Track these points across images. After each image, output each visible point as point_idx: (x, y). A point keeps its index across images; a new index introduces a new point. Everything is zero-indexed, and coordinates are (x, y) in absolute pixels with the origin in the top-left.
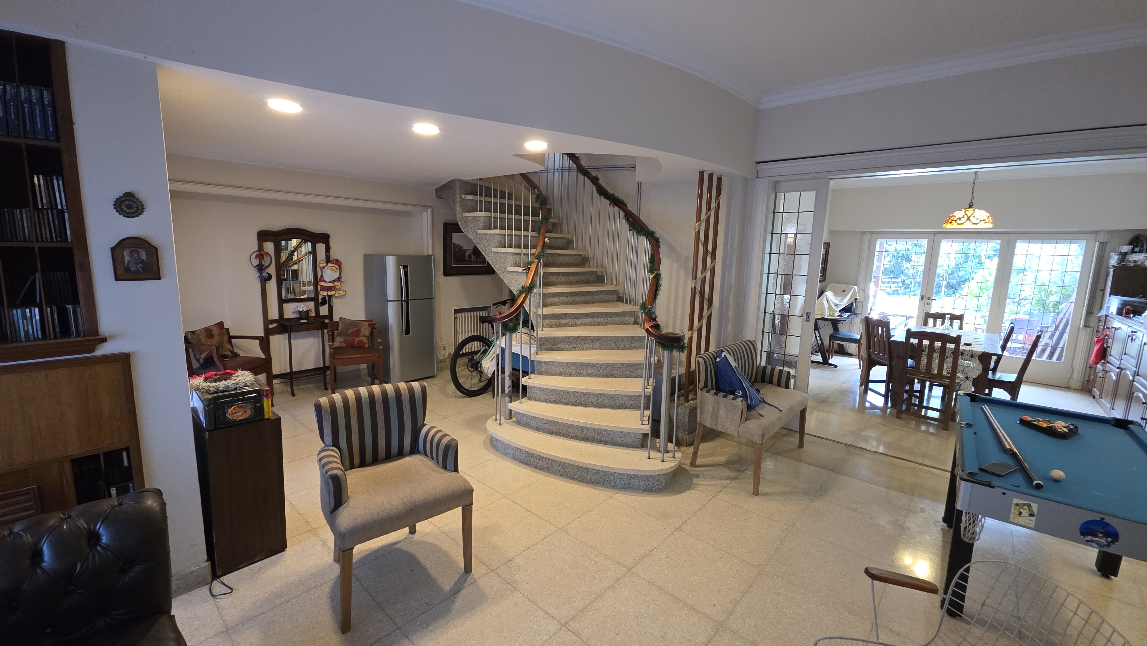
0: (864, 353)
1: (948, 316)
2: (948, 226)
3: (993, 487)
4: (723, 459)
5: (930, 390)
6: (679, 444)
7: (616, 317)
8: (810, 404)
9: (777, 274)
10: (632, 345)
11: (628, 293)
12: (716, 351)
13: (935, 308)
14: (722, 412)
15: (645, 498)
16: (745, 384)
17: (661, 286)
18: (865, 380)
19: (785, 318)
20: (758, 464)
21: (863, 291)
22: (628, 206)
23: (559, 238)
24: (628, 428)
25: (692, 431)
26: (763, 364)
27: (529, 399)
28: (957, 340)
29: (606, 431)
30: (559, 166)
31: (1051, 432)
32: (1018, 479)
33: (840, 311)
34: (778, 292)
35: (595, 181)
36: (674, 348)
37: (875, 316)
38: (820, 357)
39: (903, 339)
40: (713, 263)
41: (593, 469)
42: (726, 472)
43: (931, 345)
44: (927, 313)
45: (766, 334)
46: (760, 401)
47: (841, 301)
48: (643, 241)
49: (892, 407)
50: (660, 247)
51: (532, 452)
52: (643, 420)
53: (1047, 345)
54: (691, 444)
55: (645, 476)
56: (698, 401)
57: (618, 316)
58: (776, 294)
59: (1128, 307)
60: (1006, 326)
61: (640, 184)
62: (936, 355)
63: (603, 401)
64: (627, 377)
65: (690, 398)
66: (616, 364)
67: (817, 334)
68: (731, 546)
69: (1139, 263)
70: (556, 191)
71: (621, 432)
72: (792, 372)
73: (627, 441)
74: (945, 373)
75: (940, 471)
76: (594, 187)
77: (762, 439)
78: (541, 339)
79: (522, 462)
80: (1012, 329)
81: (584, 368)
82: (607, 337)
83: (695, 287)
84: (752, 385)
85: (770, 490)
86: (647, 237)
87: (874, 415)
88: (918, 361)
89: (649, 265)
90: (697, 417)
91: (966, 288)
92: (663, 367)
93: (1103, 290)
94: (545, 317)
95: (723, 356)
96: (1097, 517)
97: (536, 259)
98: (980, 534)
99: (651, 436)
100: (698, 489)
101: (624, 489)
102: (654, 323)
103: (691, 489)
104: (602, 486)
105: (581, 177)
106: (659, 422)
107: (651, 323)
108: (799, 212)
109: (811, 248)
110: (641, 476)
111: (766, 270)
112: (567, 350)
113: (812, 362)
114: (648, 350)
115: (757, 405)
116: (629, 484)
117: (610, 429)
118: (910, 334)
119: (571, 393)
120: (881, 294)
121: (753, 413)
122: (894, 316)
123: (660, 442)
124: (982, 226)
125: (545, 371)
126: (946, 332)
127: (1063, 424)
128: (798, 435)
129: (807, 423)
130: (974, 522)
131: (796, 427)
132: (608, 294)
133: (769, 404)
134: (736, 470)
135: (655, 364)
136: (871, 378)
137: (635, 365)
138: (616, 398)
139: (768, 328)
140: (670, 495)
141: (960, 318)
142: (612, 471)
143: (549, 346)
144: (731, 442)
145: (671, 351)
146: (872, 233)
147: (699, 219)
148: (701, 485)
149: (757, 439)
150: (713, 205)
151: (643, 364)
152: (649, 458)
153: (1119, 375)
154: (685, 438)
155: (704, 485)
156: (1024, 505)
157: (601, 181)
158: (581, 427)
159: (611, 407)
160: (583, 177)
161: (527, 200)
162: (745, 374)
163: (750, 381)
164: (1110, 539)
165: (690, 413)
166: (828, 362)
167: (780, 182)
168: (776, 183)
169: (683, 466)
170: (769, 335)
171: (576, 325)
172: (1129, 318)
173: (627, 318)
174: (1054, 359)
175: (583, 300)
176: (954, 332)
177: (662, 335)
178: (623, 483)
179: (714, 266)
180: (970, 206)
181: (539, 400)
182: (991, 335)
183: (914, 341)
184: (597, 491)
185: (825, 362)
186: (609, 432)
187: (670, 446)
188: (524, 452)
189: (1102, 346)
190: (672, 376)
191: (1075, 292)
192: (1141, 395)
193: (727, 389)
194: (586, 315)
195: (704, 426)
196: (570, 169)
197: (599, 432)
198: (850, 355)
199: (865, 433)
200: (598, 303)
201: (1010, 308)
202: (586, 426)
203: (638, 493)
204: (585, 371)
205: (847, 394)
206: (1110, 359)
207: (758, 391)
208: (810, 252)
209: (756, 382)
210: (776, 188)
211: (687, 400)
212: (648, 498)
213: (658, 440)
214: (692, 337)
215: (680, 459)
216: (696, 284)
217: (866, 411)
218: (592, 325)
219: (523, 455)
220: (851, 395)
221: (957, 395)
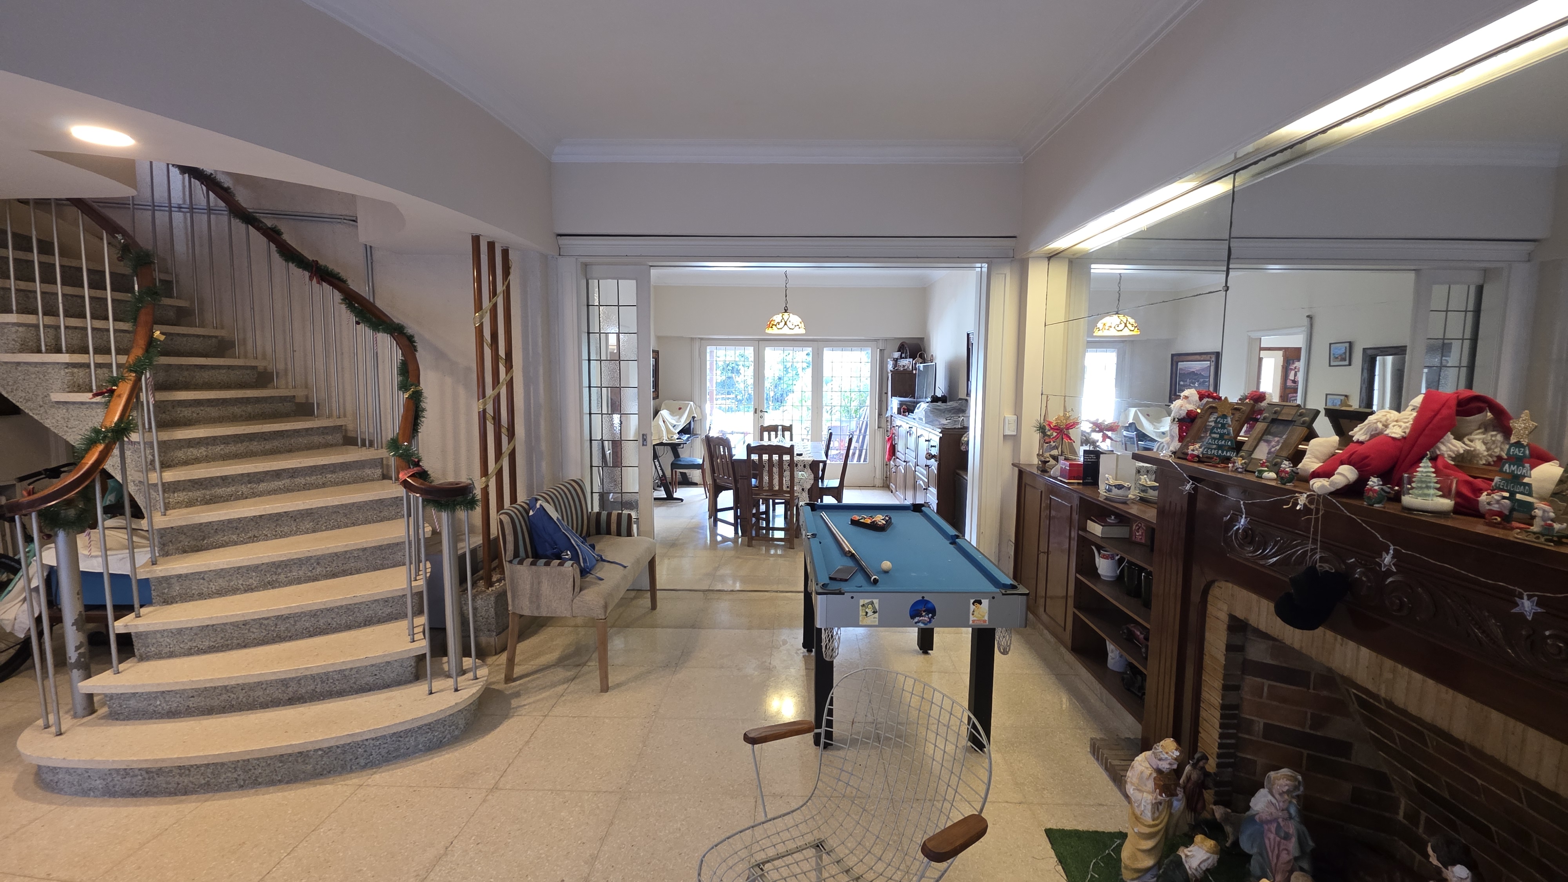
0: (709, 481)
1: (780, 428)
2: (769, 331)
3: (843, 594)
4: (553, 657)
5: (774, 510)
6: (482, 654)
7: (343, 471)
8: (659, 551)
9: (601, 387)
10: (382, 515)
11: (364, 429)
12: (528, 502)
13: (768, 422)
14: (546, 588)
15: (430, 762)
16: (574, 540)
17: (423, 410)
18: (714, 510)
19: (617, 445)
20: (603, 646)
21: (700, 407)
22: (349, 282)
23: (198, 336)
24: (385, 656)
25: (502, 628)
26: (596, 509)
27: (142, 659)
28: (790, 451)
29: (340, 672)
30: (184, 200)
31: (874, 527)
32: (860, 579)
33: (679, 433)
34: (605, 411)
35: (273, 235)
36: (458, 504)
37: (714, 434)
38: (664, 492)
39: (744, 456)
40: (509, 375)
41: (316, 751)
42: (561, 673)
43: (770, 458)
44: (762, 426)
45: (595, 470)
46: (597, 560)
47: (679, 420)
48: (385, 341)
49: (742, 536)
50: (416, 351)
51: (159, 765)
52: (414, 634)
53: (855, 448)
54: (504, 649)
55: (426, 725)
56: (507, 581)
57: (348, 469)
58: (602, 414)
59: (904, 407)
60: (825, 435)
61: (369, 250)
62: (775, 470)
63: (329, 621)
64: (376, 569)
65: (494, 579)
66: (351, 552)
67: (657, 463)
68: (578, 779)
69: (906, 367)
70: (180, 247)
71: (373, 665)
72: (634, 515)
73: (386, 677)
74: (785, 488)
75: (794, 594)
76: (273, 246)
77: (605, 612)
78: (163, 533)
79: (134, 795)
80: (831, 434)
81: (279, 570)
82: (326, 507)
83: (484, 411)
84: (584, 541)
85: (623, 678)
86: (392, 335)
87: (726, 549)
88: (761, 481)
89: (400, 378)
90: (507, 605)
91: (790, 399)
92: (441, 542)
93: (887, 393)
94: (170, 488)
95: (538, 506)
96: (918, 597)
97: (131, 371)
98: (838, 648)
99: (432, 656)
100: (519, 713)
101: (388, 761)
102: (416, 469)
103: (509, 718)
104: (340, 774)
105: (239, 226)
106: (444, 630)
107: (410, 470)
108: (618, 306)
109: (638, 352)
110: (419, 728)
111: (586, 383)
112: (236, 543)
113: (655, 499)
114: (411, 519)
115: (593, 567)
116: (396, 750)
117: (349, 666)
118: (750, 450)
119: (252, 623)
120: (716, 411)
121: (589, 578)
122: (732, 433)
123: (448, 662)
124: (797, 331)
125: (180, 595)
126: (780, 444)
127: (881, 516)
128: (648, 594)
129: (657, 576)
130: (832, 636)
131: (646, 584)
132: (323, 433)
133: (609, 562)
134: (575, 666)
135: (426, 539)
136: (719, 507)
137: (389, 546)
138: (356, 610)
139: (597, 461)
140: (475, 740)
141: (789, 429)
142: (359, 739)
143: (186, 542)
144: (563, 628)
145: (453, 510)
146: (701, 339)
147: (479, 307)
148: (525, 705)
149: (599, 613)
150: (500, 288)
151: (404, 543)
152: (431, 693)
153: (905, 469)
154: (493, 643)
155: (529, 704)
156: (868, 604)
157: (286, 237)
158: (282, 681)
159: (349, 627)
160: (244, 226)
161: (95, 256)
162: (572, 528)
163: (580, 536)
164: (930, 615)
165: (496, 602)
166: (672, 496)
167: (591, 264)
168: (585, 266)
169: (493, 687)
170: (599, 470)
171: (254, 495)
172: (905, 416)
173: (368, 471)
174: (862, 461)
175: (267, 447)
176: (787, 444)
177: (434, 487)
178: (383, 752)
179: (512, 378)
180: (786, 311)
181: (171, 655)
182: (816, 443)
183: (754, 457)
184: (329, 787)
185: (670, 497)
186: (347, 673)
187: (468, 662)
188: (137, 772)
189: (892, 444)
190: (460, 552)
191: (868, 398)
192: (921, 482)
193: (549, 553)
194: (277, 474)
195: (521, 616)
196: (210, 210)
197: (324, 678)
198: (695, 484)
199: (722, 572)
200: (303, 450)
201: (826, 416)
202: (294, 676)
203: (416, 758)
204: (282, 576)
205: (696, 530)
206: (898, 454)
207: (593, 547)
208: (638, 357)
209: (589, 536)
210: (586, 271)
211: (490, 584)
212: (435, 759)
213: (445, 659)
214: (487, 486)
215: (485, 678)
216: (485, 405)
217: (719, 546)
218: (292, 491)
219: (134, 779)
220: (701, 531)
221: (797, 509)
